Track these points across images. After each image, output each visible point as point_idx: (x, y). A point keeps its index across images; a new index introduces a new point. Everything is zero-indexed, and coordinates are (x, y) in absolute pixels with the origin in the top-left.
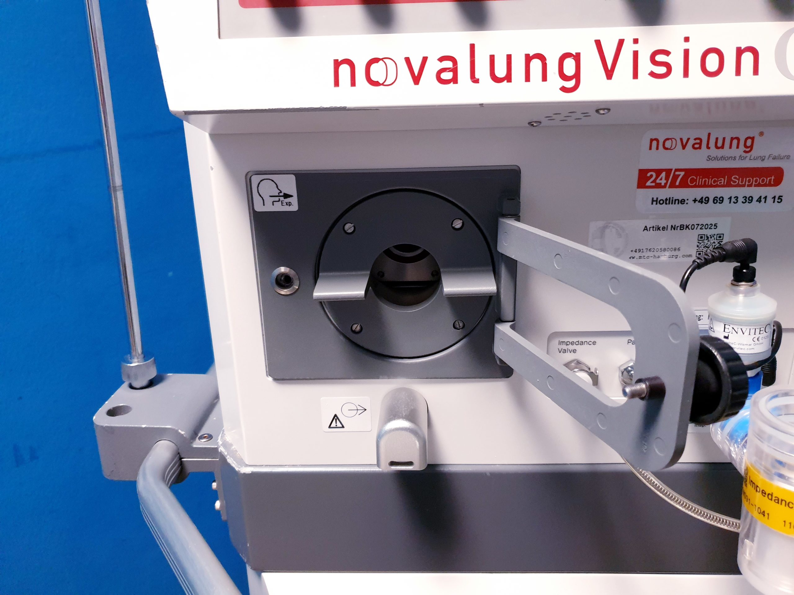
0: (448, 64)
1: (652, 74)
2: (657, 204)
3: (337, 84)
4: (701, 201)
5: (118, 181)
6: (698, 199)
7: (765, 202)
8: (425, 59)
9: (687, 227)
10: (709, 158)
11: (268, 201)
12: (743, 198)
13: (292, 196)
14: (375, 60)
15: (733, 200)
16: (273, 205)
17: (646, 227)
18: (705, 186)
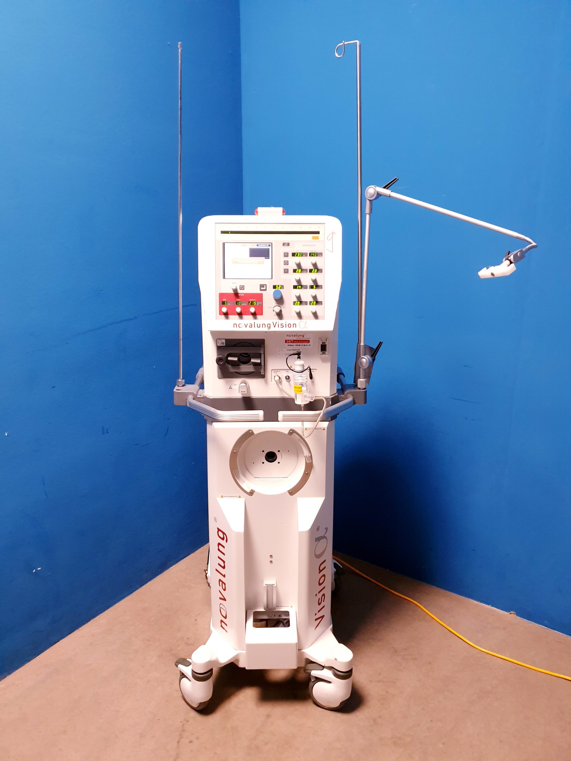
0: (251, 325)
1: (281, 327)
3: (234, 327)
5: (181, 338)
8: (247, 324)
10: (297, 338)
11: (220, 344)
14: (240, 324)
18: (297, 343)
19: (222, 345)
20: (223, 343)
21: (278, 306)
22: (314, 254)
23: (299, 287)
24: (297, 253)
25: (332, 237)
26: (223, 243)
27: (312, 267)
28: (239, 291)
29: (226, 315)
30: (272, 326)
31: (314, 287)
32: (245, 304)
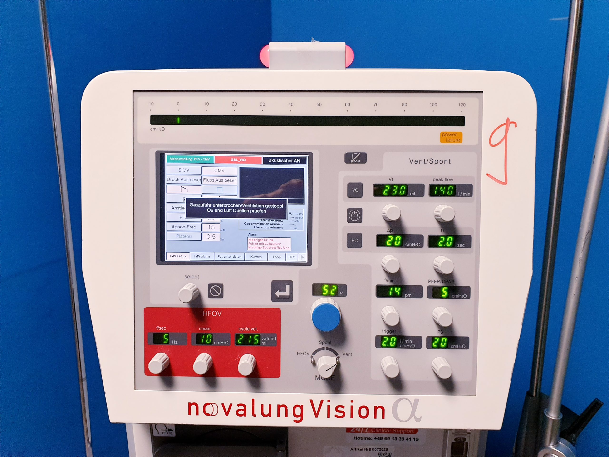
0: (242, 408)
1: (336, 416)
2: (356, 439)
3: (190, 414)
4: (379, 439)
6: (377, 438)
7: (410, 440)
8: (231, 405)
9: (373, 449)
11: (161, 432)
12: (399, 438)
13: (173, 430)
14: (208, 404)
15: (394, 439)
16: (163, 433)
17: (352, 449)
18: (379, 433)
19: (166, 435)
20: (170, 430)
21: (328, 349)
22: (446, 190)
23: (393, 291)
24: (392, 186)
25: (505, 138)
26: (157, 152)
27: (437, 231)
28: (208, 302)
29: (166, 375)
30: (308, 412)
31: (444, 290)
32: (226, 343)
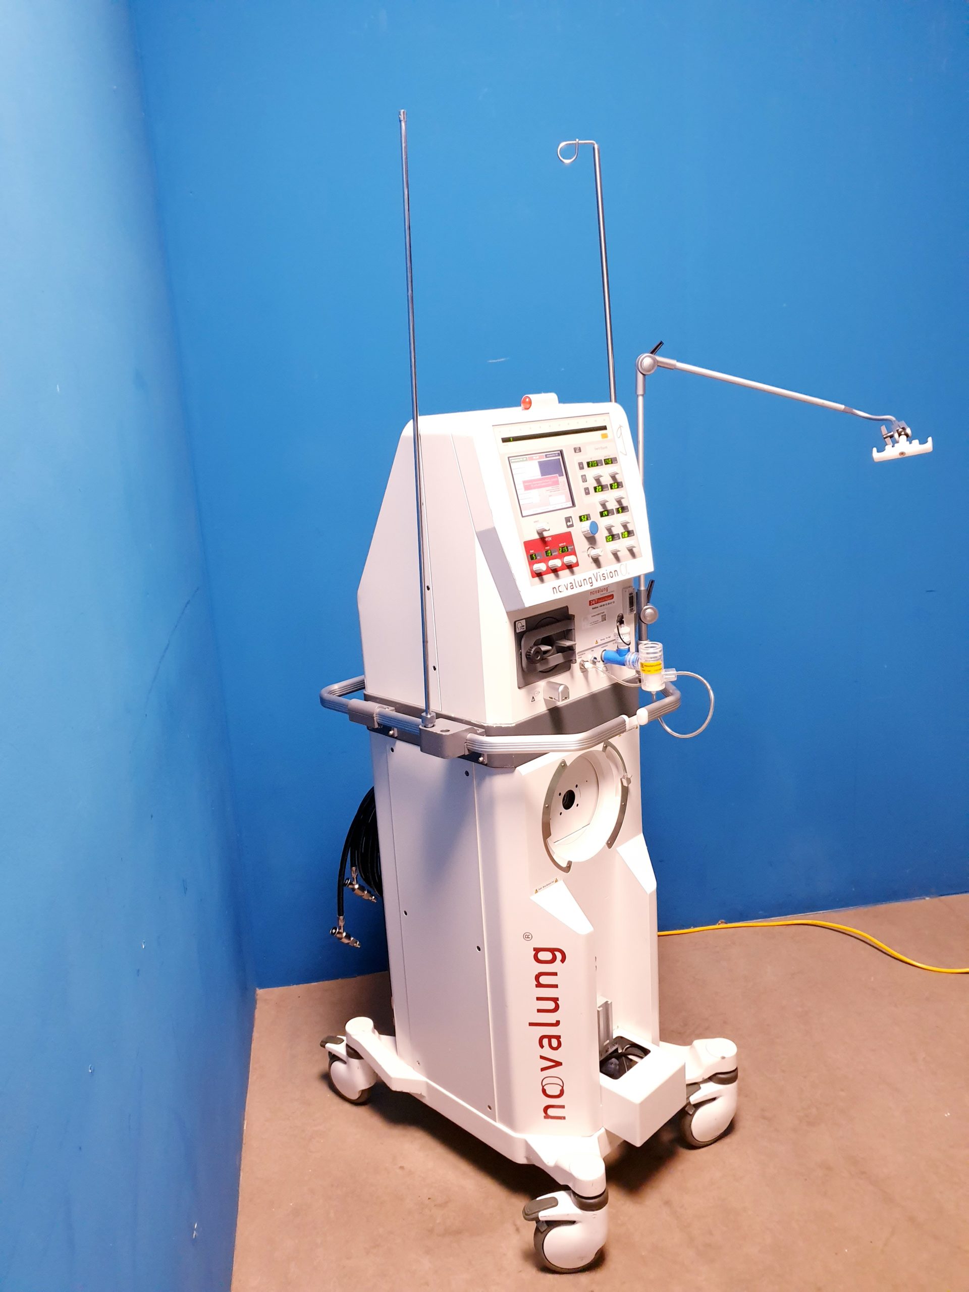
10: (600, 596)
11: (520, 629)
18: (601, 602)
19: (522, 630)
20: (523, 626)
21: (592, 547)
22: (610, 461)
23: (605, 514)
24: (592, 462)
25: (621, 433)
26: (508, 458)
27: (611, 481)
28: (546, 534)
29: (539, 575)
30: (594, 580)
31: (620, 510)
